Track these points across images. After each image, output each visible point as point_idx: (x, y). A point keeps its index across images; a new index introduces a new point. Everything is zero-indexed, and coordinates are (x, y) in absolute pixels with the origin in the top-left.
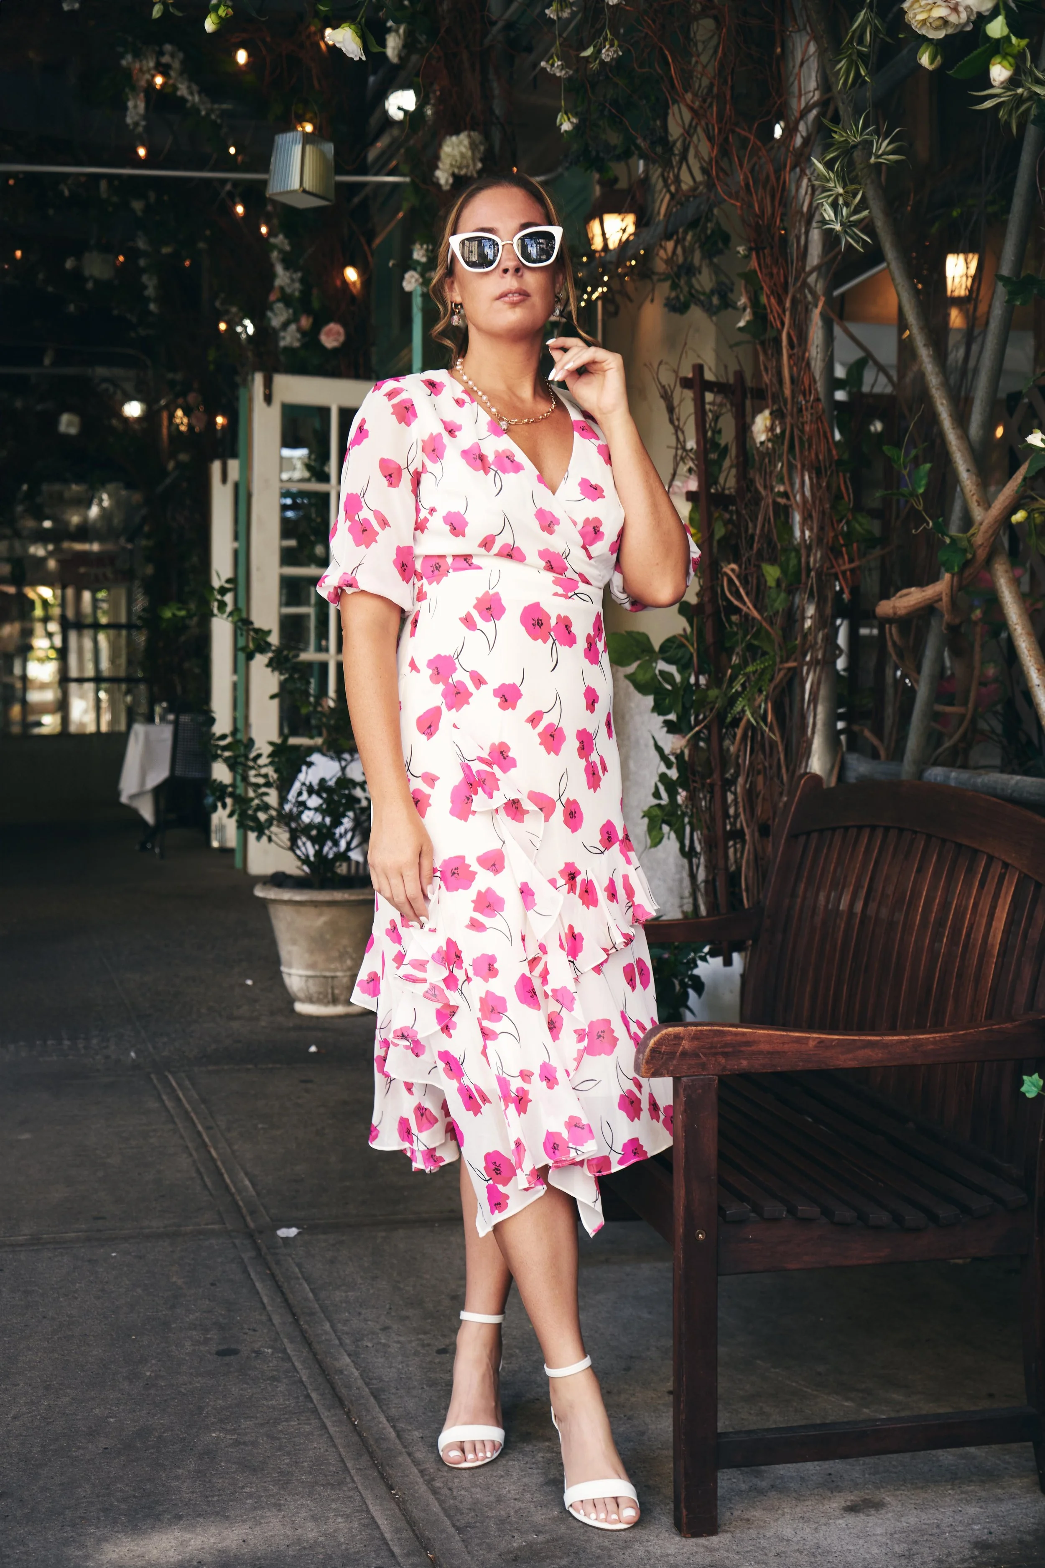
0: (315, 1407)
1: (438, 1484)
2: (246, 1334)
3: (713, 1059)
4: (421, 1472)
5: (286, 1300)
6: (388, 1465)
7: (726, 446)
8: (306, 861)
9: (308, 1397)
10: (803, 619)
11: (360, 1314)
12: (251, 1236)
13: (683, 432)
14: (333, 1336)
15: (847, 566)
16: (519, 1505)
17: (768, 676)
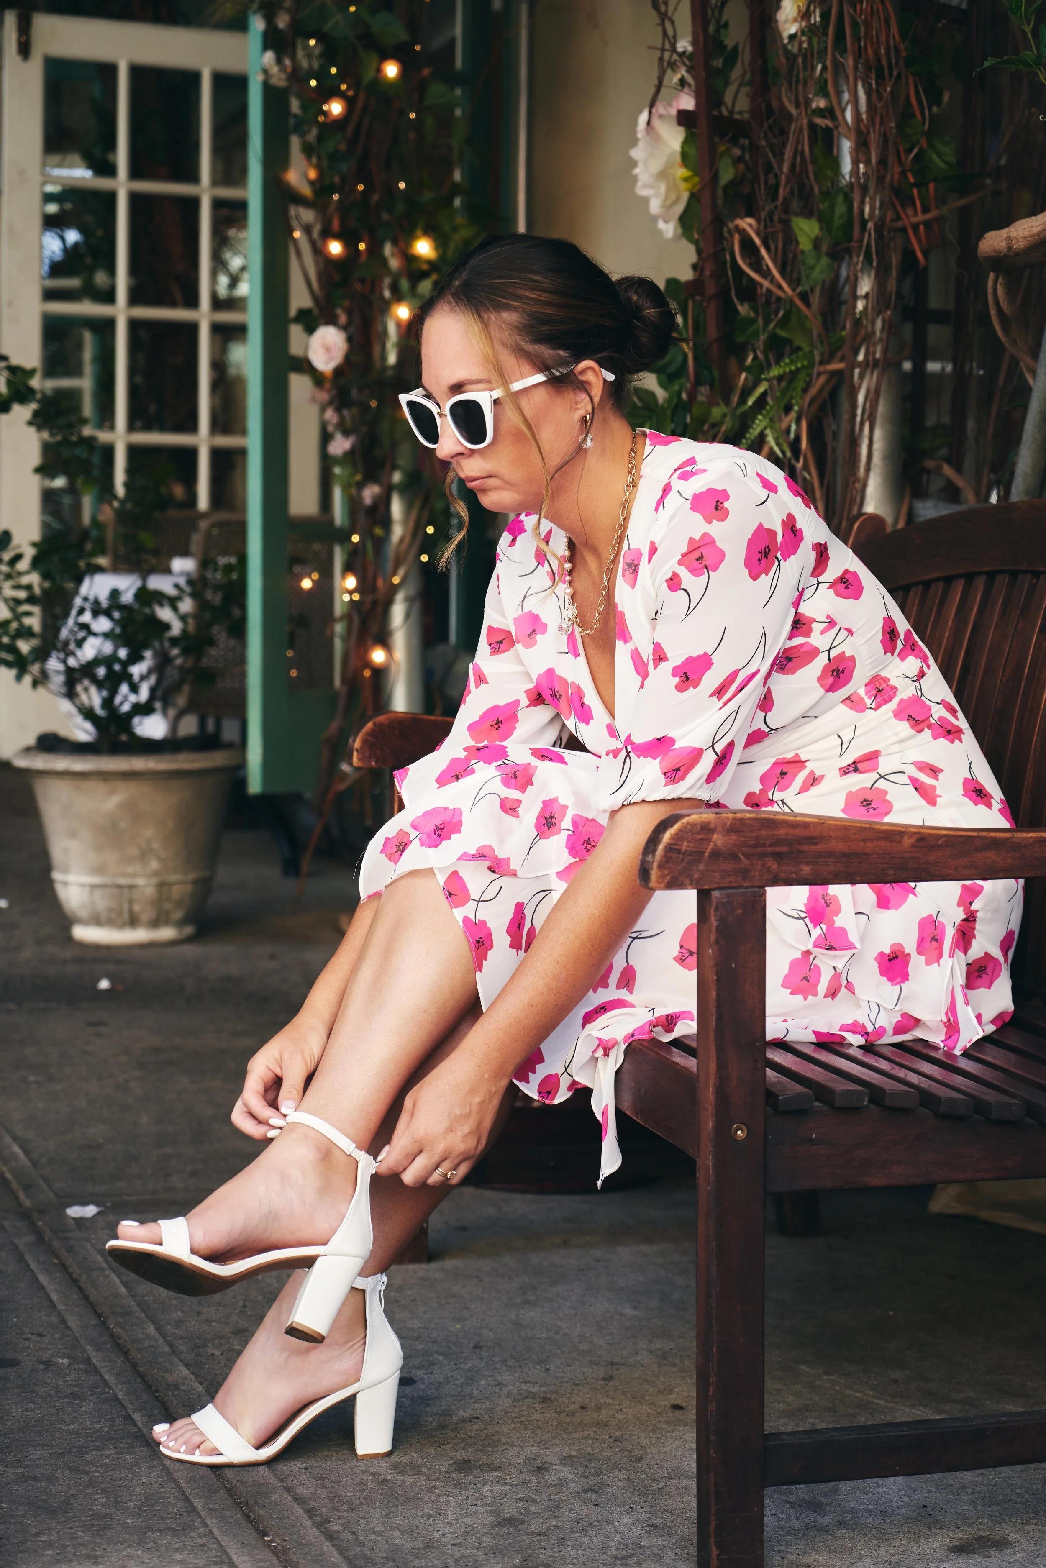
0: (141, 1431)
1: (334, 1527)
2: (28, 1339)
3: (760, 863)
4: (308, 1511)
5: (86, 1297)
6: (257, 1503)
7: (735, 48)
8: (88, 714)
9: (128, 1418)
10: (855, 298)
11: (199, 1313)
12: (26, 1216)
13: (673, 23)
14: (161, 1341)
15: (921, 218)
16: (459, 1551)
17: (801, 384)
